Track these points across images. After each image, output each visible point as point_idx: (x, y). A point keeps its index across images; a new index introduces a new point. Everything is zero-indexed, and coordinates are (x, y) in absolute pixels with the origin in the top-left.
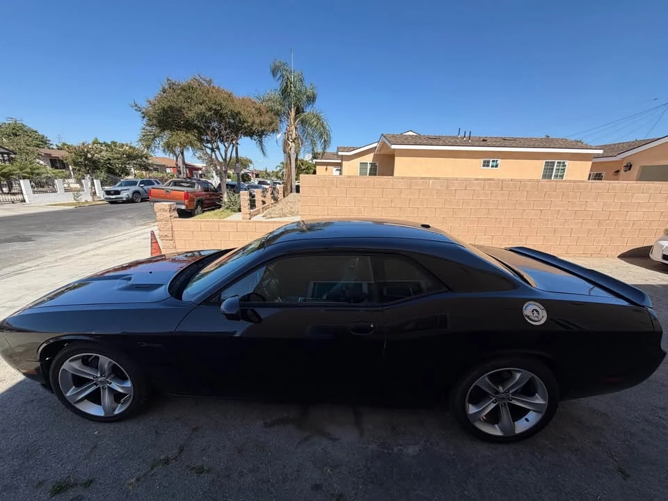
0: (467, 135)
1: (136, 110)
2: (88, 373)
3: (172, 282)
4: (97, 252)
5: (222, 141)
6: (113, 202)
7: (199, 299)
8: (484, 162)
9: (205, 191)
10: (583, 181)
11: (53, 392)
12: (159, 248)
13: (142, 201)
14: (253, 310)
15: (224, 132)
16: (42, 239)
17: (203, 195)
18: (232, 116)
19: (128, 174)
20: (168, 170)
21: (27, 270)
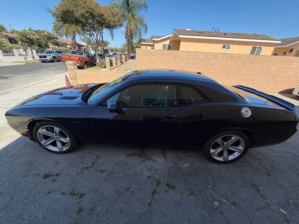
0: (217, 31)
1: (49, 12)
2: (50, 134)
3: (82, 96)
4: (40, 85)
5: (94, 31)
6: (44, 62)
7: (96, 103)
8: (224, 46)
9: (88, 57)
10: (269, 56)
11: (36, 142)
12: (70, 83)
13: (57, 62)
14: (120, 109)
15: (95, 26)
16: (13, 78)
17: (87, 59)
18: (99, 16)
19: (48, 48)
20: (68, 46)
21: (10, 92)
